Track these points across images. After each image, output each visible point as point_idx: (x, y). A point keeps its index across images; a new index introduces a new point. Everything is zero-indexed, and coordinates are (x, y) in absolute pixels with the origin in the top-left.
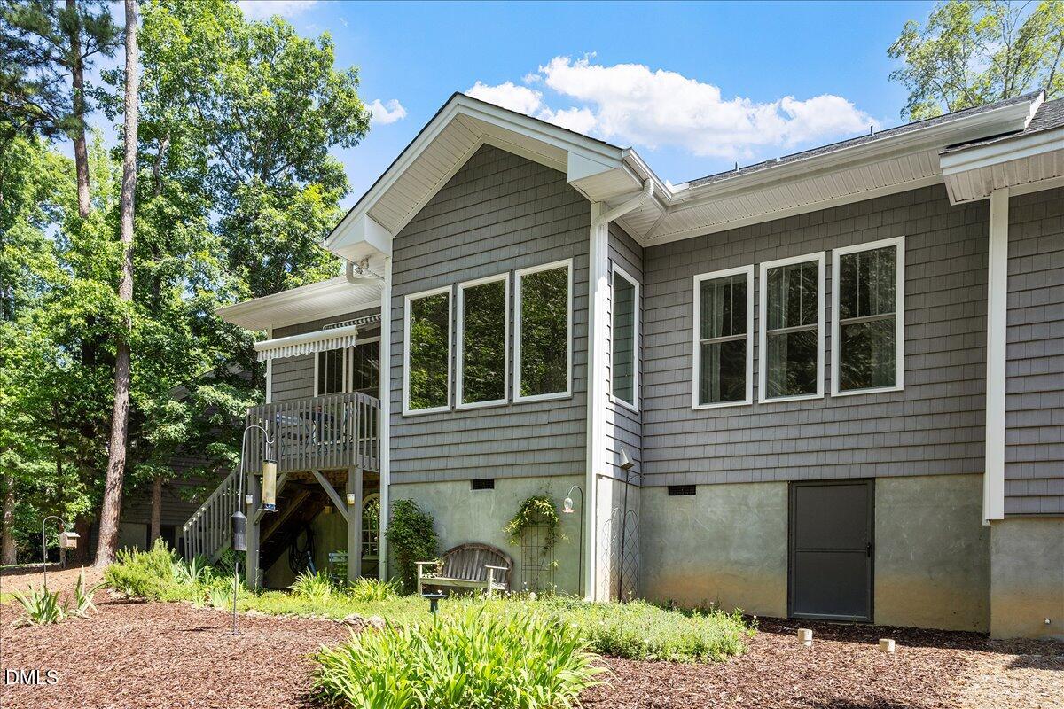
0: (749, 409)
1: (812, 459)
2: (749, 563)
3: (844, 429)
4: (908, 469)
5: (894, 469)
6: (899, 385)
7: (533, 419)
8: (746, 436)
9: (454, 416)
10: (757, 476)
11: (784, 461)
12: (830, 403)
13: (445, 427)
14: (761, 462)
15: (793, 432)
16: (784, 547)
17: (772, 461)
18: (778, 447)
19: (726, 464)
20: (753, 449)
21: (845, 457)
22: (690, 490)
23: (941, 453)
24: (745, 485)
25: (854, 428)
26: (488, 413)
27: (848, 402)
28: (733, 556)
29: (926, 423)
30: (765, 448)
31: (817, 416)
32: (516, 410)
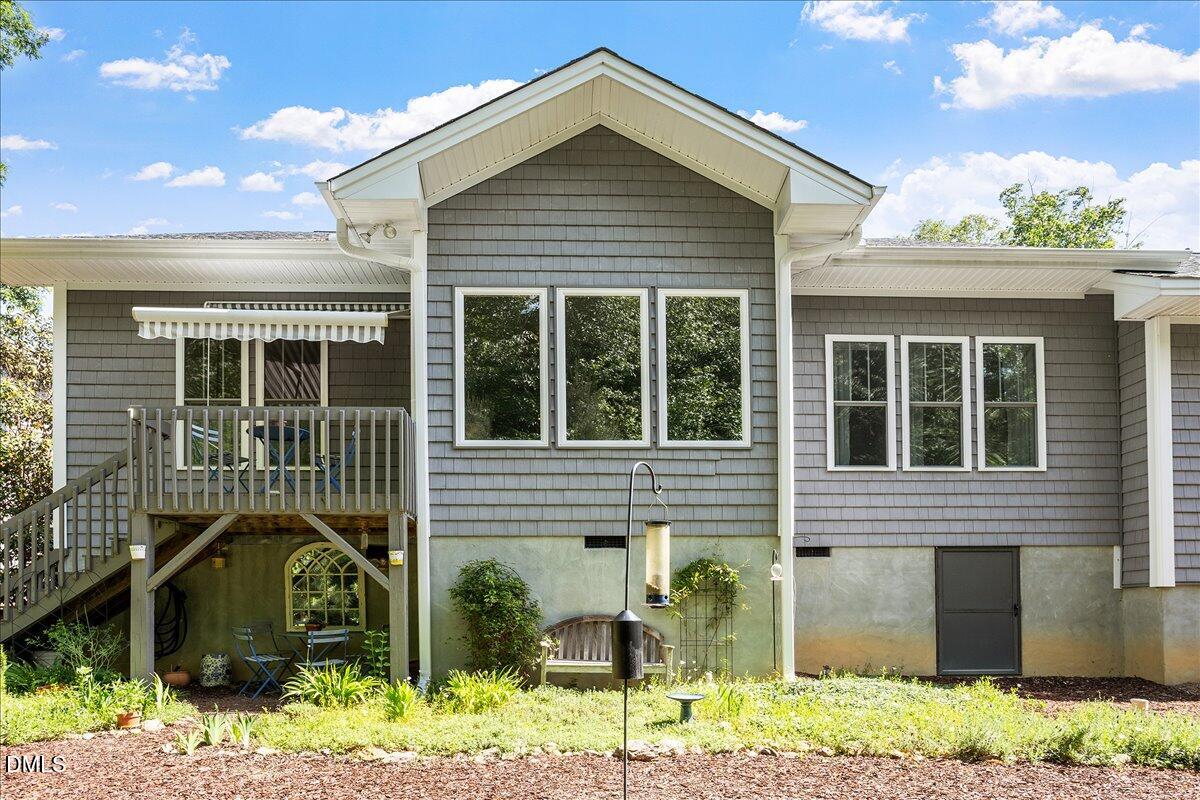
0: (893, 475)
1: (958, 527)
2: (895, 625)
3: (991, 500)
4: (1051, 540)
5: (1038, 540)
6: (1043, 465)
7: (692, 468)
8: (890, 501)
9: (555, 454)
10: (902, 540)
11: (931, 527)
12: (977, 477)
13: (538, 466)
14: (906, 527)
15: (940, 501)
16: (932, 608)
17: (919, 527)
18: (924, 514)
19: (867, 527)
20: (897, 514)
21: (992, 527)
22: (824, 551)
23: (1078, 527)
24: (888, 549)
25: (1000, 501)
26: (615, 455)
27: (994, 477)
28: (876, 618)
29: (1064, 501)
30: (910, 514)
31: (963, 488)
32: (662, 455)
